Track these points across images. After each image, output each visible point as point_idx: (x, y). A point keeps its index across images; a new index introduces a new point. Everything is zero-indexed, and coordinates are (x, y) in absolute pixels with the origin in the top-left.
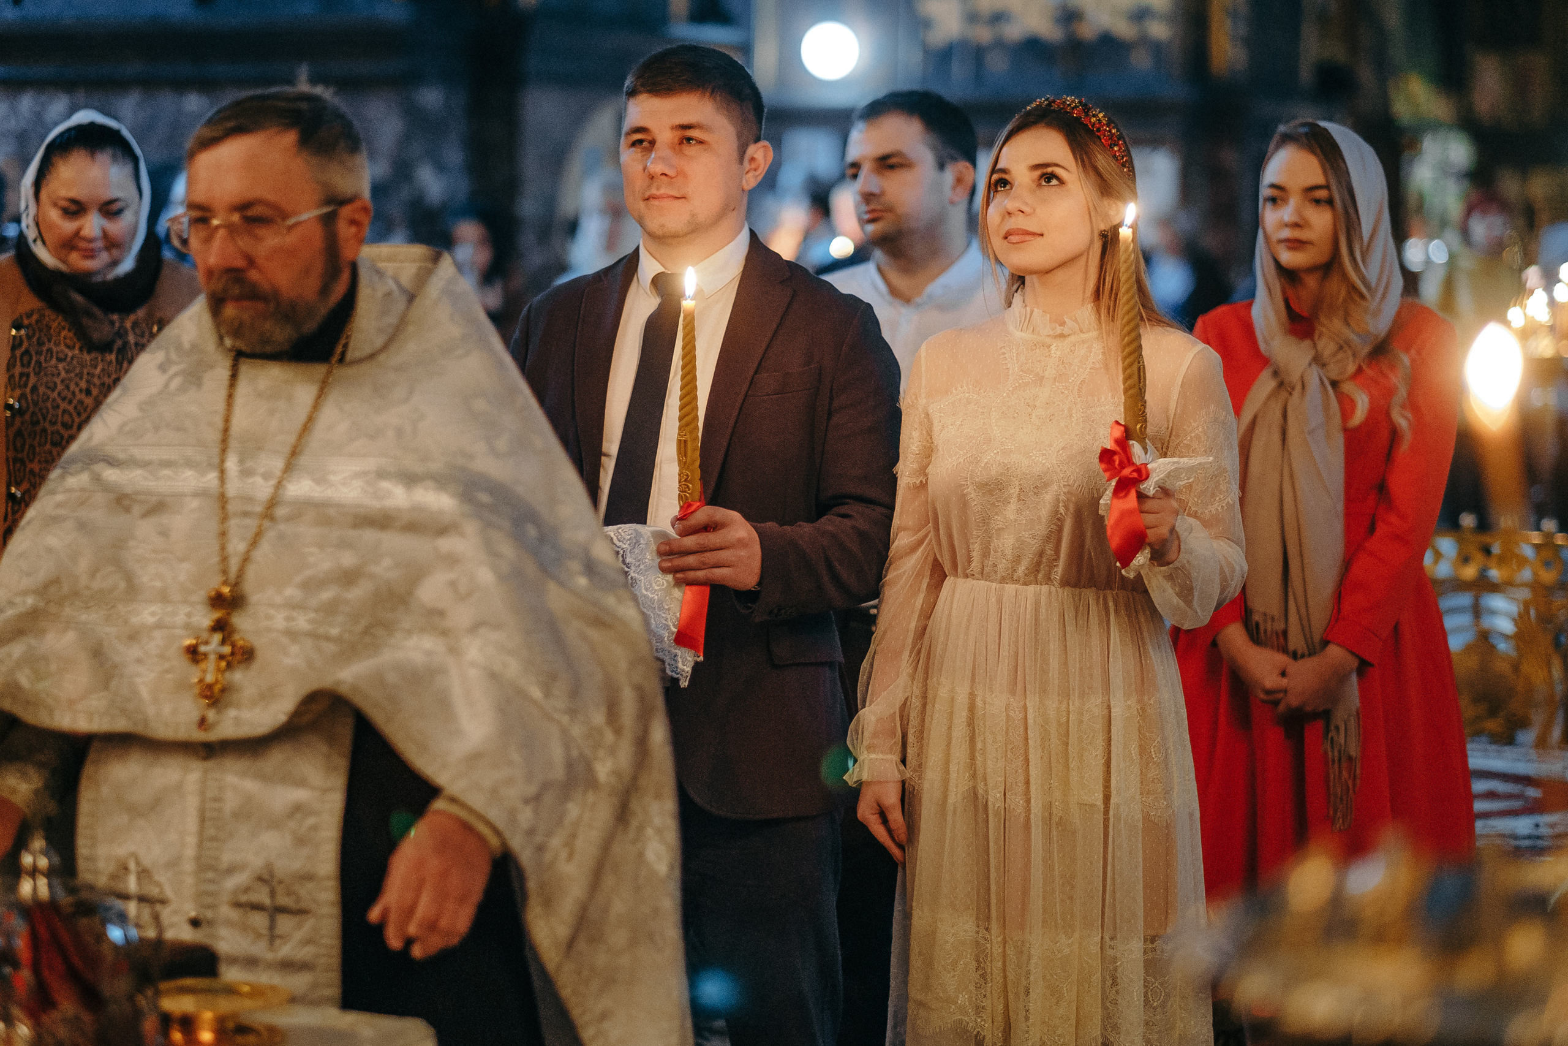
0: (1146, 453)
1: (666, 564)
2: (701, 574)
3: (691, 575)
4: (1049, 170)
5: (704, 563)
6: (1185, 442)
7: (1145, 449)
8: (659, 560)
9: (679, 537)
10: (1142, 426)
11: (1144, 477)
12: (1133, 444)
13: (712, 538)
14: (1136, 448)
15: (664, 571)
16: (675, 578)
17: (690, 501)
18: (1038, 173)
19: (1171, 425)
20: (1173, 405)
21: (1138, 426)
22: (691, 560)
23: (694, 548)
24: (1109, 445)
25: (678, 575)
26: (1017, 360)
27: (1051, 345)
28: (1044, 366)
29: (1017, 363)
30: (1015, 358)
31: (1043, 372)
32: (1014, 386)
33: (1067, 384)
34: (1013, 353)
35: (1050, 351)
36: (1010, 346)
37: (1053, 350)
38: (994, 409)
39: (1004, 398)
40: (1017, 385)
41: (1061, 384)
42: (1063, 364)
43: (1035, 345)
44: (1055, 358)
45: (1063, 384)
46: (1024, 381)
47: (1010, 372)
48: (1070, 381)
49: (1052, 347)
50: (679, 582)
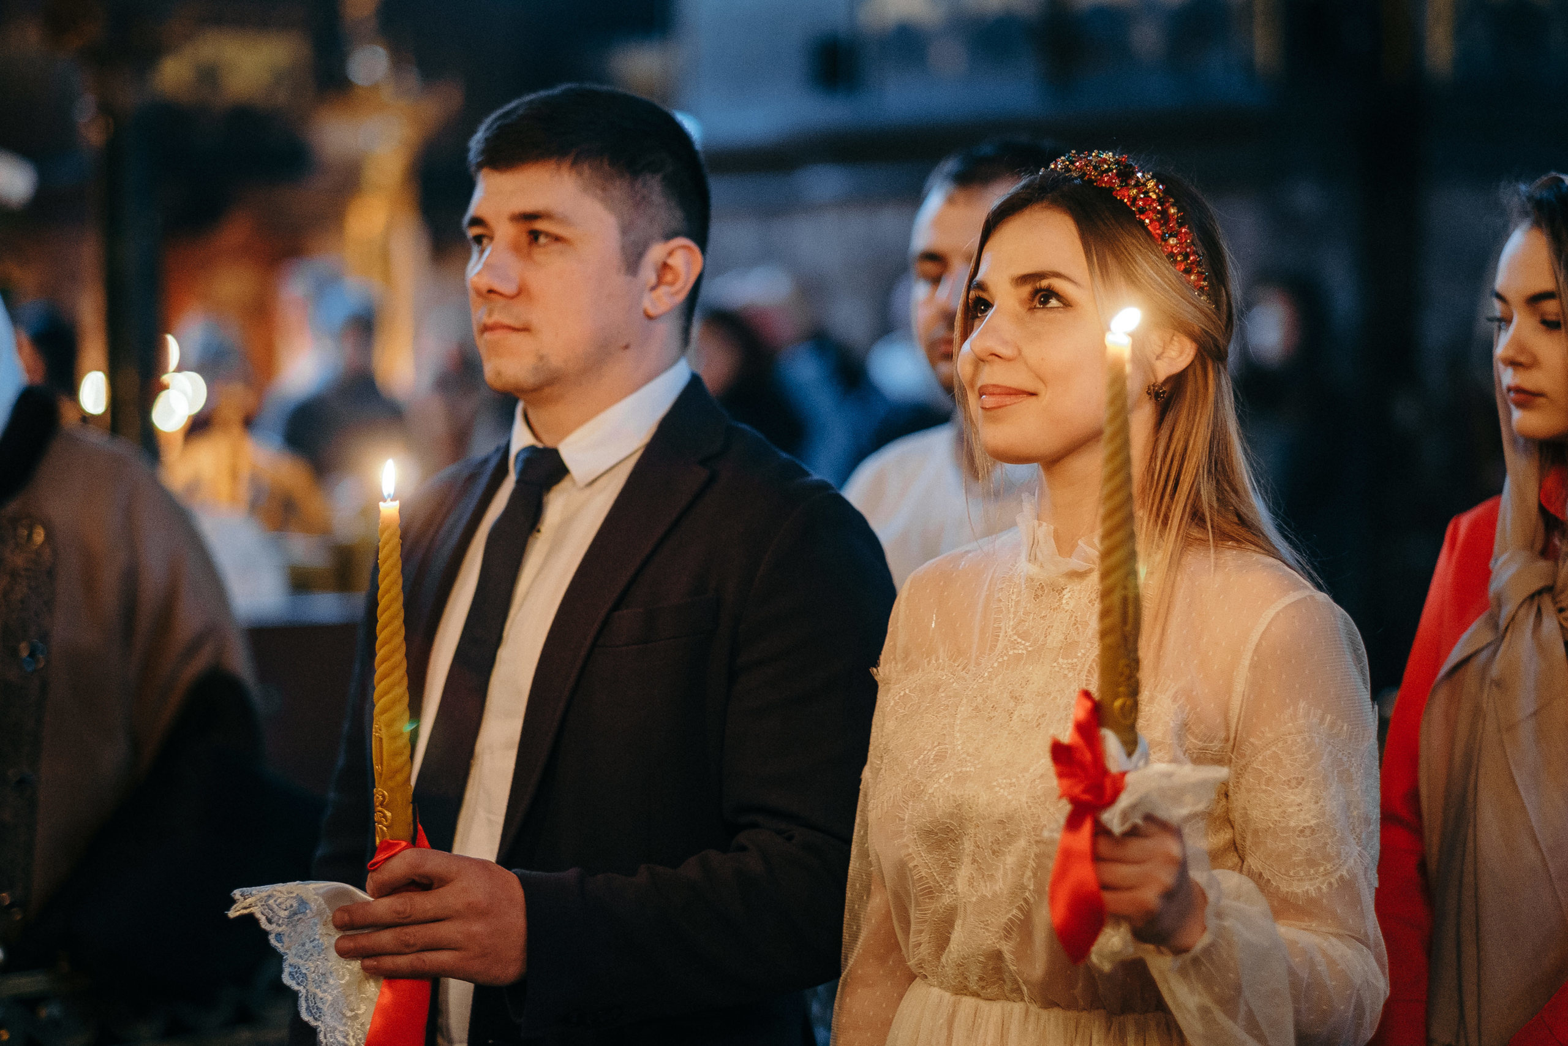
0: (1130, 754)
1: (349, 944)
2: (403, 961)
3: (388, 962)
4: (1044, 283)
5: (408, 945)
6: (1255, 765)
7: (1131, 744)
8: (337, 937)
9: (373, 899)
10: (1125, 704)
11: (1109, 791)
12: (1107, 736)
13: (423, 902)
14: (1111, 742)
15: (345, 954)
16: (365, 968)
17: (389, 838)
18: (1026, 290)
19: (1232, 736)
20: (1236, 703)
21: (1118, 703)
22: (386, 938)
23: (389, 918)
24: (1067, 735)
25: (370, 962)
26: (1015, 613)
27: (1063, 589)
28: (1049, 627)
29: (1014, 620)
30: (1012, 610)
31: (1046, 637)
32: (1000, 660)
33: (1075, 660)
34: (1012, 600)
35: (1061, 599)
36: (1011, 588)
37: (1065, 597)
38: (965, 701)
39: (983, 682)
40: (1005, 658)
41: (1066, 661)
42: (1075, 624)
43: (1042, 587)
44: (1066, 612)
45: (1070, 661)
46: (1016, 651)
47: (1001, 635)
48: (1079, 654)
49: (1064, 592)
50: (372, 973)
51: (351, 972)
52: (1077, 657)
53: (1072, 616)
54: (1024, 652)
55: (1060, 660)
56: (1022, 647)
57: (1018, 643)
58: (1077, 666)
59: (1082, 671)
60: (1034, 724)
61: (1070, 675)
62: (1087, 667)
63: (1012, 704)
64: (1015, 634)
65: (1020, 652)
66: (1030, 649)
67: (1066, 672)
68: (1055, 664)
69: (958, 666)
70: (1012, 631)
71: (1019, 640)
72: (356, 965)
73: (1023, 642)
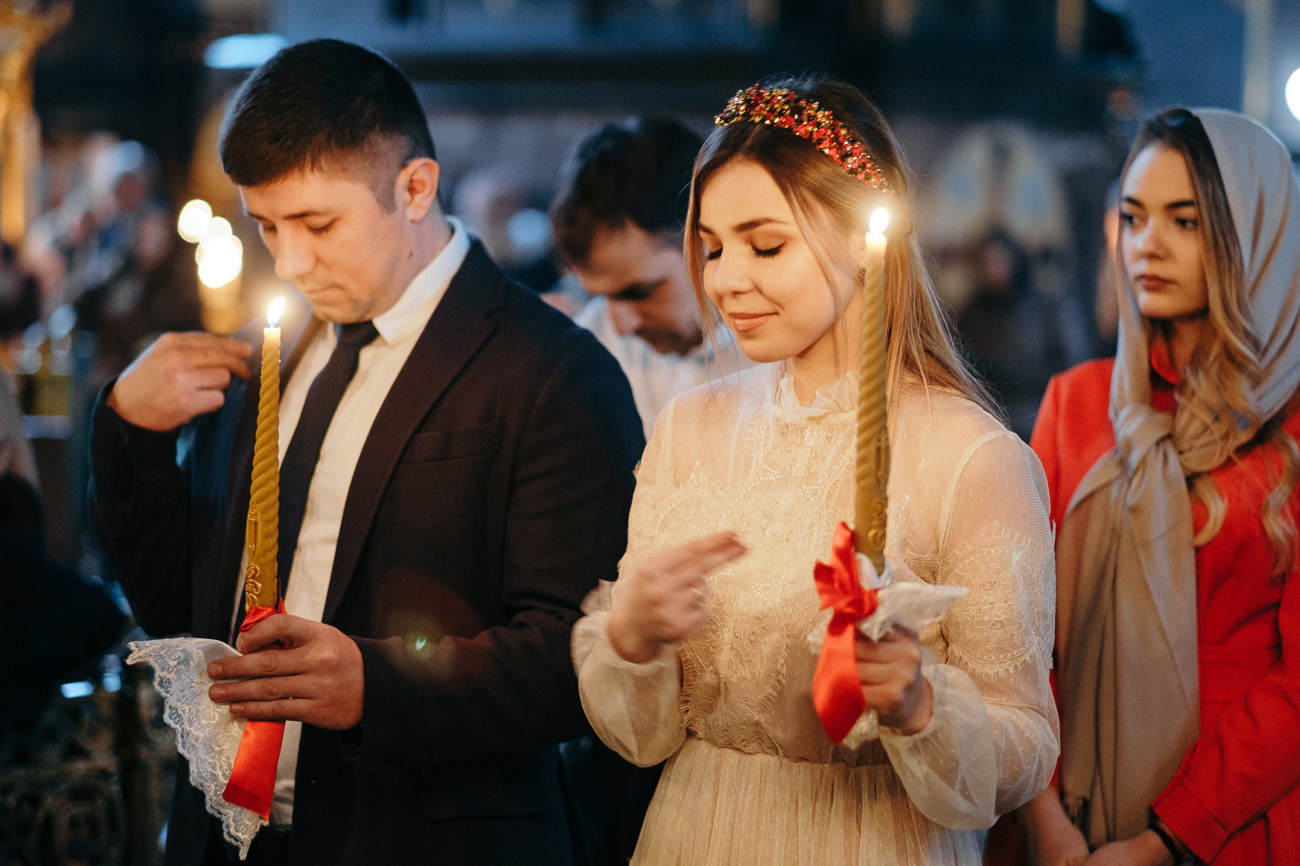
0: (880, 575)
1: (222, 692)
2: (265, 707)
3: (253, 707)
5: (271, 693)
6: (957, 571)
7: (880, 567)
8: (210, 684)
9: (241, 655)
10: (876, 534)
11: (867, 605)
12: (860, 561)
13: (285, 659)
14: (865, 564)
15: (217, 700)
16: (232, 711)
17: (257, 605)
19: (941, 549)
20: (943, 522)
21: (871, 533)
22: (252, 687)
23: (257, 670)
24: (829, 559)
25: (235, 707)
26: (765, 447)
27: (805, 429)
28: (794, 459)
29: (764, 452)
30: (762, 443)
31: (791, 468)
32: (753, 484)
33: (816, 487)
34: (761, 435)
35: (803, 437)
36: (760, 425)
37: (807, 435)
38: (724, 516)
39: (739, 502)
40: (758, 483)
41: (808, 488)
42: (816, 458)
43: (787, 426)
44: (808, 447)
45: (812, 488)
46: (766, 478)
47: (753, 463)
48: (819, 482)
49: (806, 431)
50: (238, 716)
51: (220, 714)
52: (818, 485)
53: (812, 451)
54: (774, 479)
55: (804, 487)
56: (772, 475)
57: (768, 471)
58: (818, 491)
59: (822, 496)
60: (784, 539)
61: (812, 499)
62: (826, 493)
63: (765, 522)
64: (765, 464)
65: (770, 478)
66: (778, 477)
67: (809, 496)
68: (800, 490)
69: (716, 486)
70: (762, 461)
71: (769, 469)
72: (225, 709)
73: (772, 471)
